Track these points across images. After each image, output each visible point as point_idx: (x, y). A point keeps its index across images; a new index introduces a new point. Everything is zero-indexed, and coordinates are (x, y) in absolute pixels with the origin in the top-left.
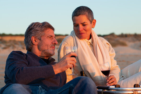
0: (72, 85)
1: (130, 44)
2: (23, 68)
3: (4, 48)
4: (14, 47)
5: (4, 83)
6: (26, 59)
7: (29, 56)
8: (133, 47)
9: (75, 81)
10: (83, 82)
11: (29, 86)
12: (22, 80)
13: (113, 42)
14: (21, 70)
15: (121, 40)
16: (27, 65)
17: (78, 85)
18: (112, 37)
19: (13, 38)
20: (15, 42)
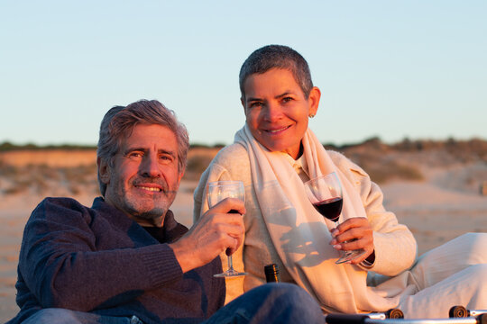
0: (241, 311)
1: (433, 173)
2: (75, 254)
3: (10, 192)
4: (42, 187)
5: (16, 304)
6: (90, 225)
7: (99, 217)
8: (444, 185)
9: (252, 299)
10: (278, 302)
11: (99, 316)
12: (74, 295)
13: (375, 166)
14: (68, 261)
15: (404, 160)
16: (90, 245)
17: (264, 311)
18: (372, 152)
19: (39, 158)
20: (46, 172)
